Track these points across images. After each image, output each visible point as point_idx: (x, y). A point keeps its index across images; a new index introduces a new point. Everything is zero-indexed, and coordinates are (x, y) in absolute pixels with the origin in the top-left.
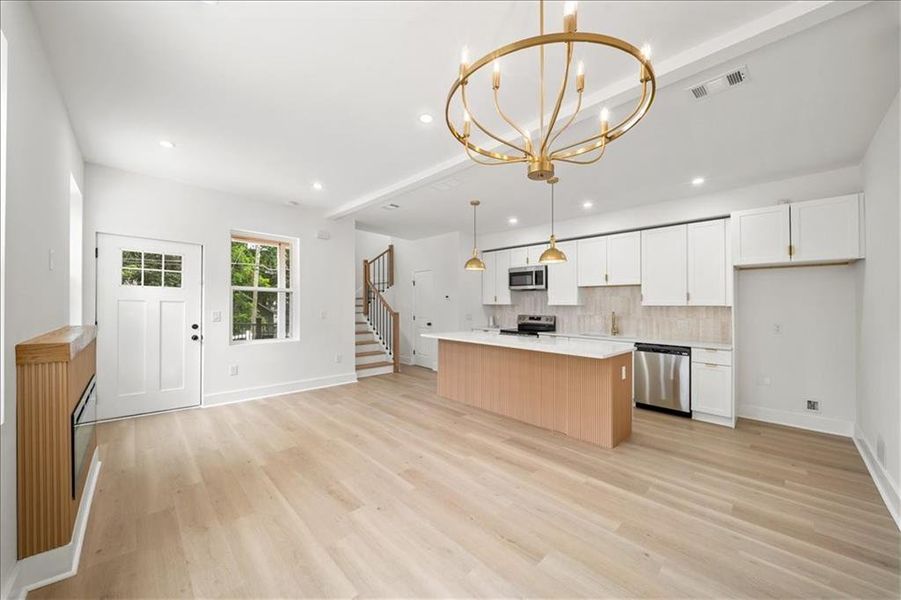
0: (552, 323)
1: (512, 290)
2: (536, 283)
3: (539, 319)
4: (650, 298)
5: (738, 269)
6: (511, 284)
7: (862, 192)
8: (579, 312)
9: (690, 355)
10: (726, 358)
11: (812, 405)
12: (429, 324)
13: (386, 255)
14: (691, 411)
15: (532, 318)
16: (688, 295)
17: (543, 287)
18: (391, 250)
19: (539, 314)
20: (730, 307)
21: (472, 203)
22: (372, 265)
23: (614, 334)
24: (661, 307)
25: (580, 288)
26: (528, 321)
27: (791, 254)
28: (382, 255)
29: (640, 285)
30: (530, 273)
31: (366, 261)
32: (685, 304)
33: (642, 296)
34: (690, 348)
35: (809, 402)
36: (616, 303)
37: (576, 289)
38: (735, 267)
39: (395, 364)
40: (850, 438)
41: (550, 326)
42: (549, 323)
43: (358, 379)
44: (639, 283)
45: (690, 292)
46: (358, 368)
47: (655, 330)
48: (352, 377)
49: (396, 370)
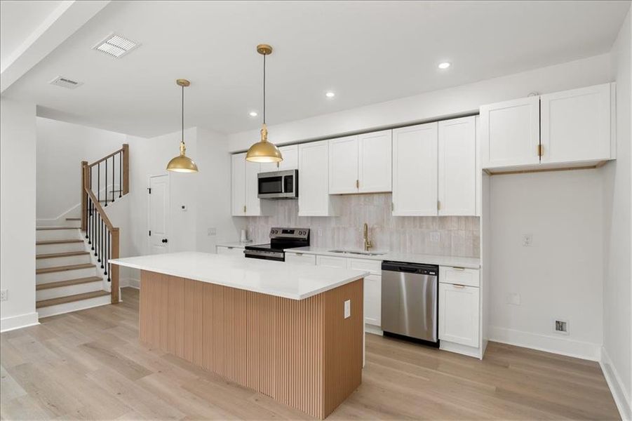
0: (306, 237)
1: (262, 199)
2: (286, 191)
3: (292, 232)
4: (402, 208)
5: (489, 173)
6: (260, 192)
7: (614, 81)
8: (333, 224)
9: (437, 274)
10: (473, 278)
11: (560, 326)
12: (165, 241)
13: (117, 157)
14: (438, 341)
15: (285, 231)
16: (438, 203)
17: (293, 195)
18: (125, 150)
19: (292, 226)
20: (479, 217)
21: (179, 83)
22: (95, 169)
23: (367, 248)
24: (415, 217)
25: (332, 195)
26: (280, 235)
27: (540, 155)
28: (113, 155)
29: (391, 193)
30: (279, 179)
31: (85, 163)
32: (435, 215)
33: (392, 204)
34: (438, 266)
35: (558, 322)
36: (369, 213)
37: (327, 197)
38: (483, 170)
39: (114, 294)
40: (598, 363)
41: (304, 240)
42: (302, 236)
43: (40, 320)
44: (390, 190)
45: (440, 200)
46: (40, 305)
47: (408, 244)
48: (31, 318)
49: (115, 301)
